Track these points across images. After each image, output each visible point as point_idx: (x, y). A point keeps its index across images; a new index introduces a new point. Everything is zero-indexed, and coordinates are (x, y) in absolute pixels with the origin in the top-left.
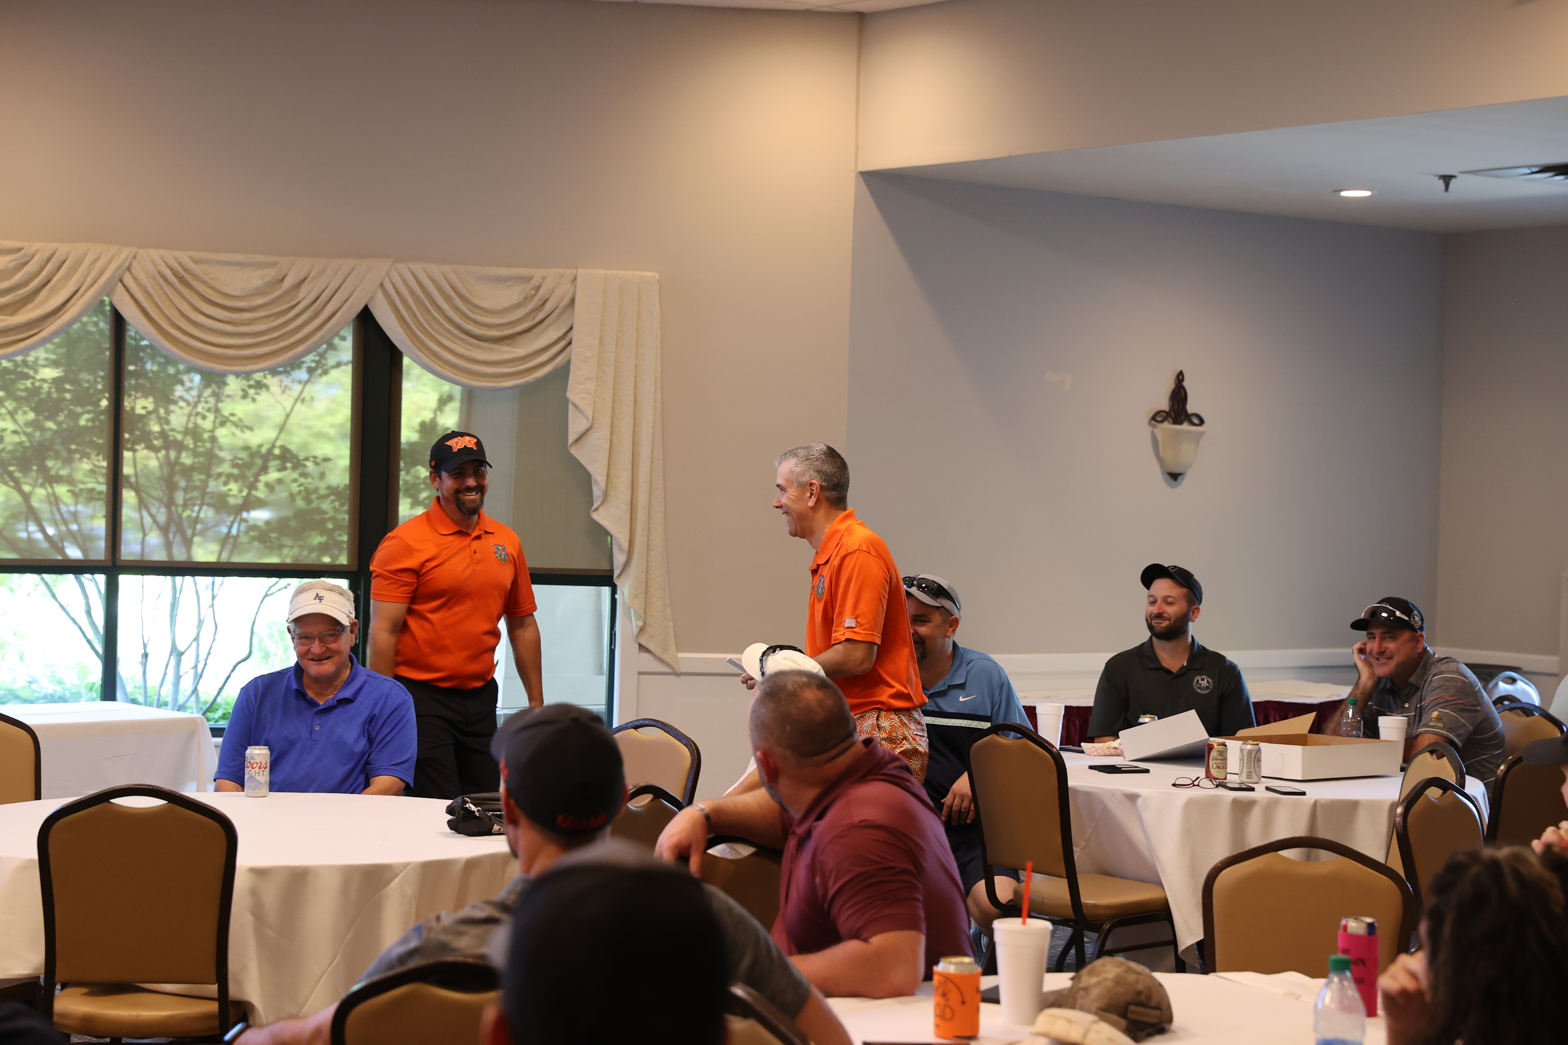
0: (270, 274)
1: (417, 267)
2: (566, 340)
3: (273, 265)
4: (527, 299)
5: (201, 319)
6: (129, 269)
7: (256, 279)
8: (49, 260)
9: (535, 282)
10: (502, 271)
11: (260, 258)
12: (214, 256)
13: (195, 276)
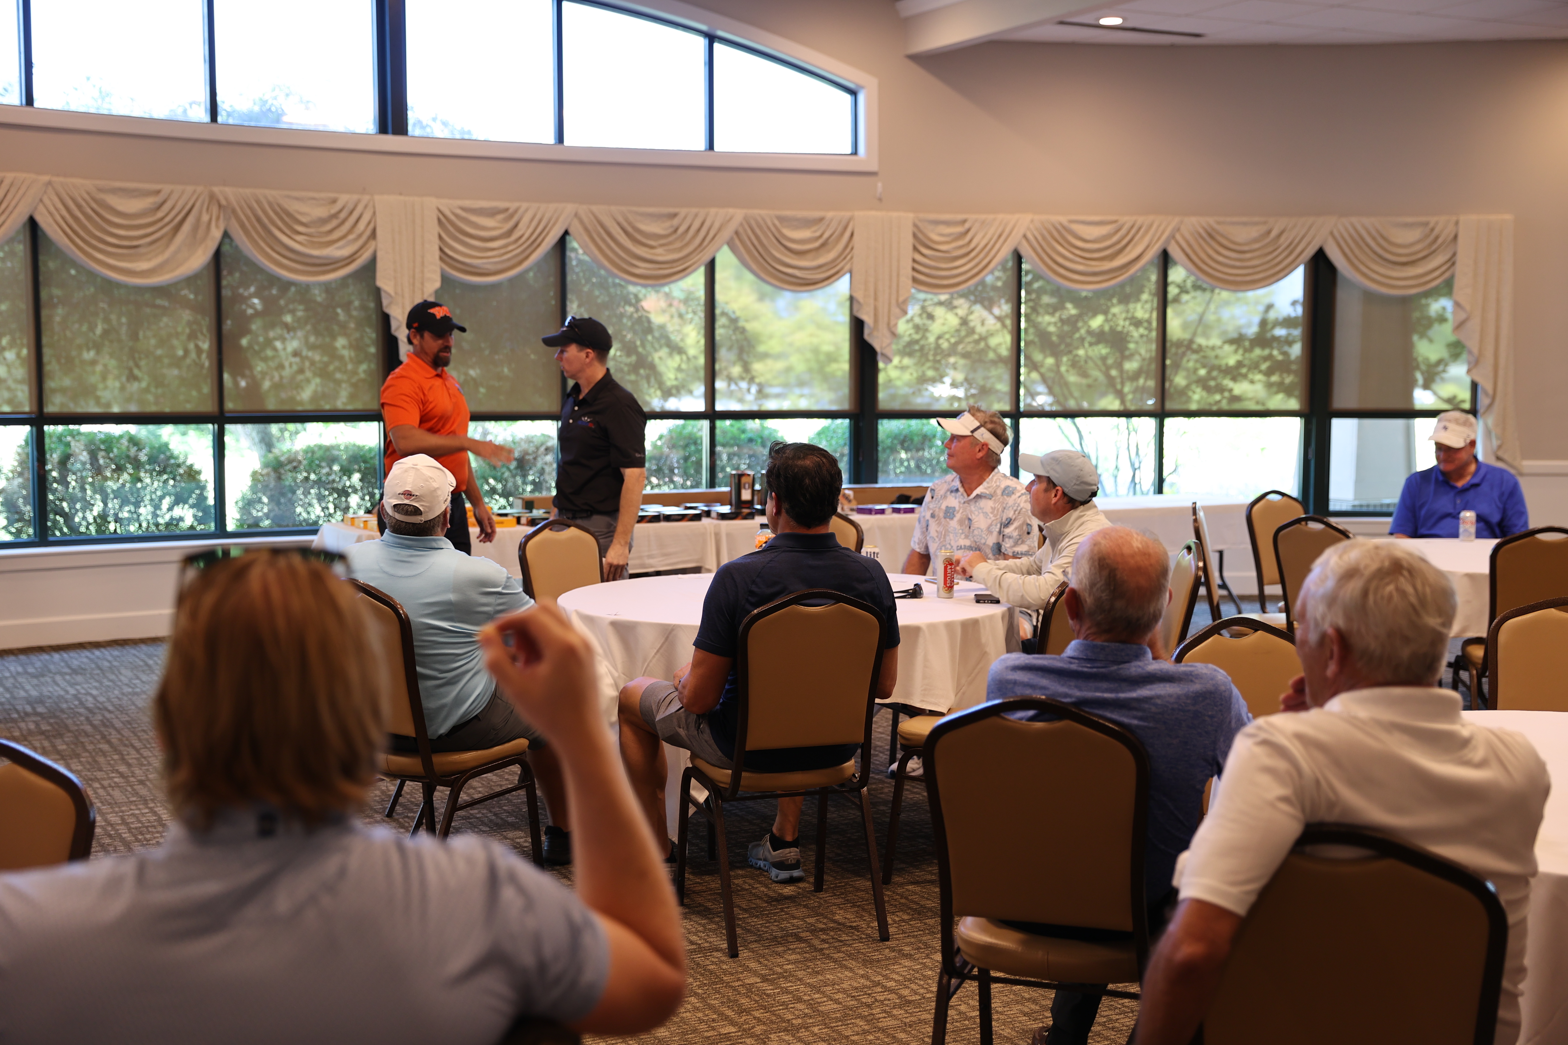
0: (1263, 229)
1: (1354, 220)
2: (1452, 262)
3: (1265, 223)
4: (1427, 236)
5: (1221, 259)
6: (1178, 230)
7: (1254, 232)
8: (1132, 227)
9: (1431, 225)
10: (1409, 220)
11: (1256, 219)
12: (1228, 219)
13: (1218, 233)
